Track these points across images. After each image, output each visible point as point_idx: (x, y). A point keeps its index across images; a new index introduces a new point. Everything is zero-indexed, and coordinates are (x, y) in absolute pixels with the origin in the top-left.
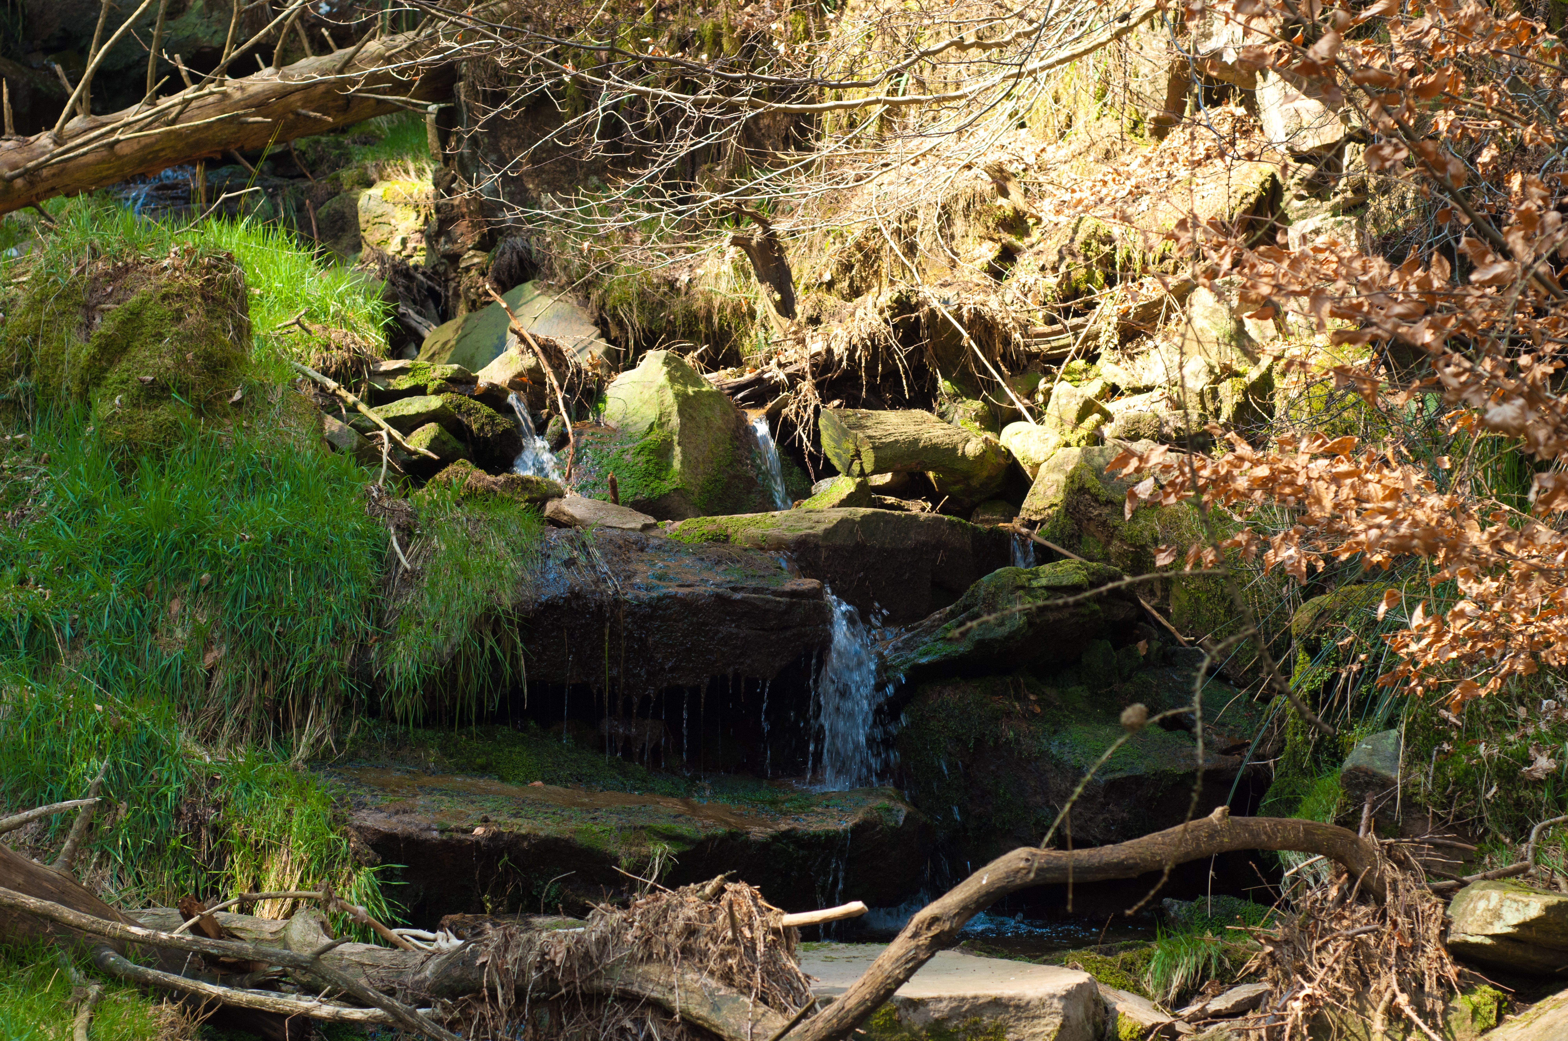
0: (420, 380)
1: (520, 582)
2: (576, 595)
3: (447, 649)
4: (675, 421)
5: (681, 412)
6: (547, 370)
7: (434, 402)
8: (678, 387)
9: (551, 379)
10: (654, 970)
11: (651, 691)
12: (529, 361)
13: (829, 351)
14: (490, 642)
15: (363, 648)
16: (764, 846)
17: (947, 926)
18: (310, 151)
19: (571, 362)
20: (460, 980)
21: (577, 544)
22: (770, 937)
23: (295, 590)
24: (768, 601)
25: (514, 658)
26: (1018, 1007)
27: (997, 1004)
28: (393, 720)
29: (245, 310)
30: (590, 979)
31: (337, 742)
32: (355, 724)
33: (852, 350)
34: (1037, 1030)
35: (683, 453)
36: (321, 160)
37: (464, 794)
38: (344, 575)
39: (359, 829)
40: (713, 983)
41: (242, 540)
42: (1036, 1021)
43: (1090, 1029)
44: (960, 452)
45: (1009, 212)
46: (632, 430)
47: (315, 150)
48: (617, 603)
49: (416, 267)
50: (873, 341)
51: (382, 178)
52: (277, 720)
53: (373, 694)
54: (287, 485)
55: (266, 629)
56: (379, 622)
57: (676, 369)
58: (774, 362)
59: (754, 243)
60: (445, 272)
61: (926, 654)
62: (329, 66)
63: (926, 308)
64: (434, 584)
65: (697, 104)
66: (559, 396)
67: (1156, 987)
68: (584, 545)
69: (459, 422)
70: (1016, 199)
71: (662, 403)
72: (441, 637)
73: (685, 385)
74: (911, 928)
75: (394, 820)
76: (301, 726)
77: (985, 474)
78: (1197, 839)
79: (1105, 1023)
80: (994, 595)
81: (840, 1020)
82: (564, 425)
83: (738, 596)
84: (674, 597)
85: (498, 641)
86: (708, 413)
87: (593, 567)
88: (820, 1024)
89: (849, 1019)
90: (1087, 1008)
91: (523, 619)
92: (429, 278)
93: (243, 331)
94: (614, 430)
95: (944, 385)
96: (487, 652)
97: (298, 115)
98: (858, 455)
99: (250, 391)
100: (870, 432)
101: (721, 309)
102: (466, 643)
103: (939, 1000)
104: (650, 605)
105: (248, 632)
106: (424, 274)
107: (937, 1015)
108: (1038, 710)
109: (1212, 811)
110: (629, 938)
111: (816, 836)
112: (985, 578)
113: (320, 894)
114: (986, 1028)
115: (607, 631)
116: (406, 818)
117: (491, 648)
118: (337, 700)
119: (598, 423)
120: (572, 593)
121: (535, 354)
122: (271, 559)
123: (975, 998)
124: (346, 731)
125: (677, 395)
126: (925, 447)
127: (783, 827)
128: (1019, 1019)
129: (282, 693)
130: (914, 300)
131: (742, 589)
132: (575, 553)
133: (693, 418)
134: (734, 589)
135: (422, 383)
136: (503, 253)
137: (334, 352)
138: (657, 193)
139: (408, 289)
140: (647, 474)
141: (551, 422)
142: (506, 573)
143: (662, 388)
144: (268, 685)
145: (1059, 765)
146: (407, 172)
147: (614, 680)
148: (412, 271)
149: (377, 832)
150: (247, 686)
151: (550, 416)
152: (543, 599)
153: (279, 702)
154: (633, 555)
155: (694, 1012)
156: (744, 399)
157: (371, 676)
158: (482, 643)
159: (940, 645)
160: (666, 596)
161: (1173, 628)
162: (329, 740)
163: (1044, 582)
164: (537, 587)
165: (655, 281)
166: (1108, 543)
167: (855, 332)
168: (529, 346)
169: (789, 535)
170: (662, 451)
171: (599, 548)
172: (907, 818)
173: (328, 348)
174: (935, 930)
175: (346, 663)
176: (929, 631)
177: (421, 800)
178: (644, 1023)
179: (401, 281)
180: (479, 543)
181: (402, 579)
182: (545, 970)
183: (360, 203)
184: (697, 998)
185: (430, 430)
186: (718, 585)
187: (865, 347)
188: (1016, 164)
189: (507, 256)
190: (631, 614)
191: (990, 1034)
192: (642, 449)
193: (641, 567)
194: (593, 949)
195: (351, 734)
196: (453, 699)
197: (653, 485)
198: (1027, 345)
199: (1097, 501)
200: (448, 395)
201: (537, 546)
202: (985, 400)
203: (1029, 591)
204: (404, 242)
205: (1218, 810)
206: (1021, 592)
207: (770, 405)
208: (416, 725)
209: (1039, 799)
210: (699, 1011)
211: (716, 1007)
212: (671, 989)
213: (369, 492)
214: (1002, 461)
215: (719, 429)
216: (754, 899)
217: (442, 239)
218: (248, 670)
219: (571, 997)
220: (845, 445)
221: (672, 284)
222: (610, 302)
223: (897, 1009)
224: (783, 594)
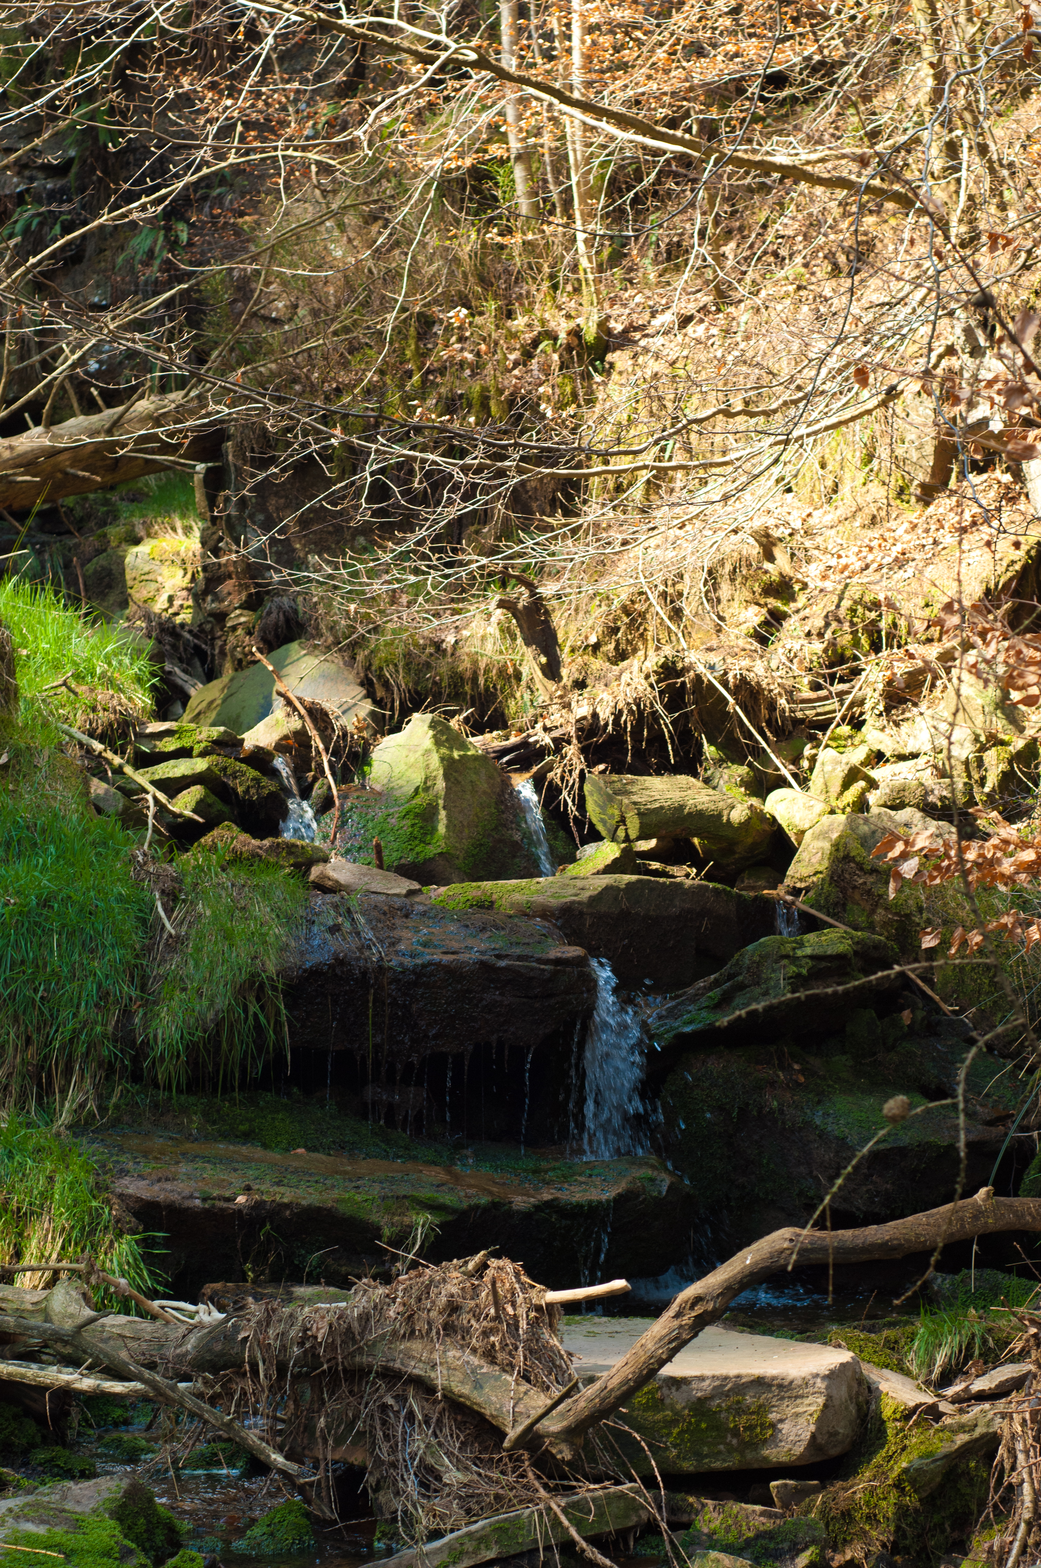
0: (186, 742)
1: (284, 948)
2: (340, 962)
3: (210, 1015)
4: (441, 784)
5: (446, 776)
6: (313, 733)
7: (200, 765)
8: (443, 750)
9: (317, 742)
10: (416, 1346)
11: (415, 1058)
12: (295, 724)
13: (595, 715)
14: (254, 1008)
15: (127, 1014)
16: (527, 1216)
17: (710, 1306)
18: (78, 508)
19: (337, 725)
20: (221, 1354)
21: (342, 910)
22: (533, 1314)
23: (60, 956)
24: (532, 969)
25: (278, 1024)
26: (780, 1386)
27: (760, 1383)
28: (157, 1086)
29: (12, 673)
30: (352, 1355)
31: (99, 1108)
32: (118, 1090)
33: (618, 715)
34: (800, 1410)
35: (448, 816)
36: (88, 517)
37: (227, 1161)
38: (109, 940)
39: (121, 1196)
40: (475, 1361)
41: (7, 904)
42: (799, 1401)
43: (853, 1409)
44: (725, 819)
45: (775, 578)
46: (398, 793)
47: (83, 507)
48: (381, 969)
49: (182, 625)
50: (638, 706)
51: (149, 535)
52: (39, 1085)
53: (136, 1060)
54: (52, 849)
55: (29, 993)
56: (143, 988)
57: (441, 732)
58: (539, 726)
59: (520, 605)
60: (212, 631)
61: (691, 1022)
62: (97, 425)
63: (692, 673)
64: (199, 950)
65: (465, 469)
66: (325, 759)
67: (920, 1366)
68: (349, 911)
69: (225, 785)
70: (782, 564)
71: (427, 766)
72: (205, 1003)
73: (451, 749)
74: (674, 1308)
75: (156, 1187)
76: (64, 1091)
77: (750, 840)
78: (962, 1219)
79: (868, 1403)
80: (759, 964)
81: (603, 1400)
82: (330, 788)
83: (502, 963)
84: (439, 964)
85: (262, 1008)
86: (474, 777)
87: (358, 934)
88: (582, 1404)
89: (612, 1399)
90: (850, 1387)
91: (288, 986)
92: (195, 636)
93: (10, 694)
94: (380, 794)
95: (709, 750)
96: (251, 1018)
97: (66, 474)
98: (623, 820)
99: (17, 754)
100: (635, 798)
101: (487, 671)
102: (230, 1009)
103: (702, 1378)
104: (414, 972)
105: (12, 997)
106: (190, 632)
107: (699, 1394)
108: (802, 1079)
109: (976, 1191)
110: (392, 1314)
111: (579, 1206)
112: (750, 947)
113: (82, 1266)
114: (749, 1408)
115: (371, 998)
116: (168, 1186)
117: (255, 1015)
118: (100, 1065)
119: (364, 787)
120: (337, 959)
121: (301, 717)
122: (36, 923)
123: (738, 1377)
124: (109, 1097)
125: (442, 759)
126: (690, 814)
127: (546, 1197)
128: (782, 1399)
129: (46, 1058)
130: (680, 665)
131: (507, 956)
132: (340, 920)
133: (459, 782)
134: (499, 957)
135: (188, 745)
136: (269, 613)
137: (101, 714)
138: (424, 557)
139: (174, 647)
140: (412, 838)
141: (317, 785)
142: (271, 939)
143: (427, 752)
144: (31, 1050)
145: (823, 1135)
146: (174, 529)
147: (377, 1047)
148: (178, 630)
149: (139, 1200)
150: (11, 1051)
151: (315, 779)
152: (308, 965)
153: (43, 1067)
154: (398, 922)
155: (456, 1390)
156: (509, 763)
157: (134, 1041)
158: (246, 1010)
159: (704, 1014)
160: (430, 963)
161: (937, 998)
162: (91, 1105)
163: (808, 951)
164: (302, 953)
165: (421, 642)
166: (873, 912)
167: (621, 697)
168: (295, 709)
169: (554, 902)
170: (428, 815)
171: (363, 914)
172: (670, 1188)
173: (94, 709)
174: (699, 1310)
175: (110, 1029)
176: (693, 999)
177: (184, 1168)
178: (406, 1400)
179: (168, 639)
180: (243, 909)
181: (167, 945)
182: (307, 1345)
183: (127, 560)
184: (459, 1375)
185: (195, 792)
186: (482, 953)
187: (631, 711)
188: (782, 528)
189: (274, 615)
190: (396, 980)
191: (753, 1413)
192: (408, 813)
193: (406, 934)
194: (356, 1324)
195: (114, 1100)
196: (217, 1065)
197: (418, 849)
198: (792, 711)
199: (861, 869)
200: (215, 757)
201: (301, 912)
202: (750, 765)
203: (794, 960)
204: (171, 599)
205: (983, 1191)
206: (785, 962)
207: (535, 769)
208: (180, 1091)
209: (802, 1169)
210: (462, 1389)
211: (478, 1385)
212: (434, 1367)
213: (135, 857)
214: (767, 827)
215: (485, 793)
216: (517, 1275)
217: (209, 598)
218: (12, 1034)
219: (333, 1372)
220: (610, 811)
221: (438, 645)
222: (376, 663)
223: (660, 1388)
224: (548, 962)
